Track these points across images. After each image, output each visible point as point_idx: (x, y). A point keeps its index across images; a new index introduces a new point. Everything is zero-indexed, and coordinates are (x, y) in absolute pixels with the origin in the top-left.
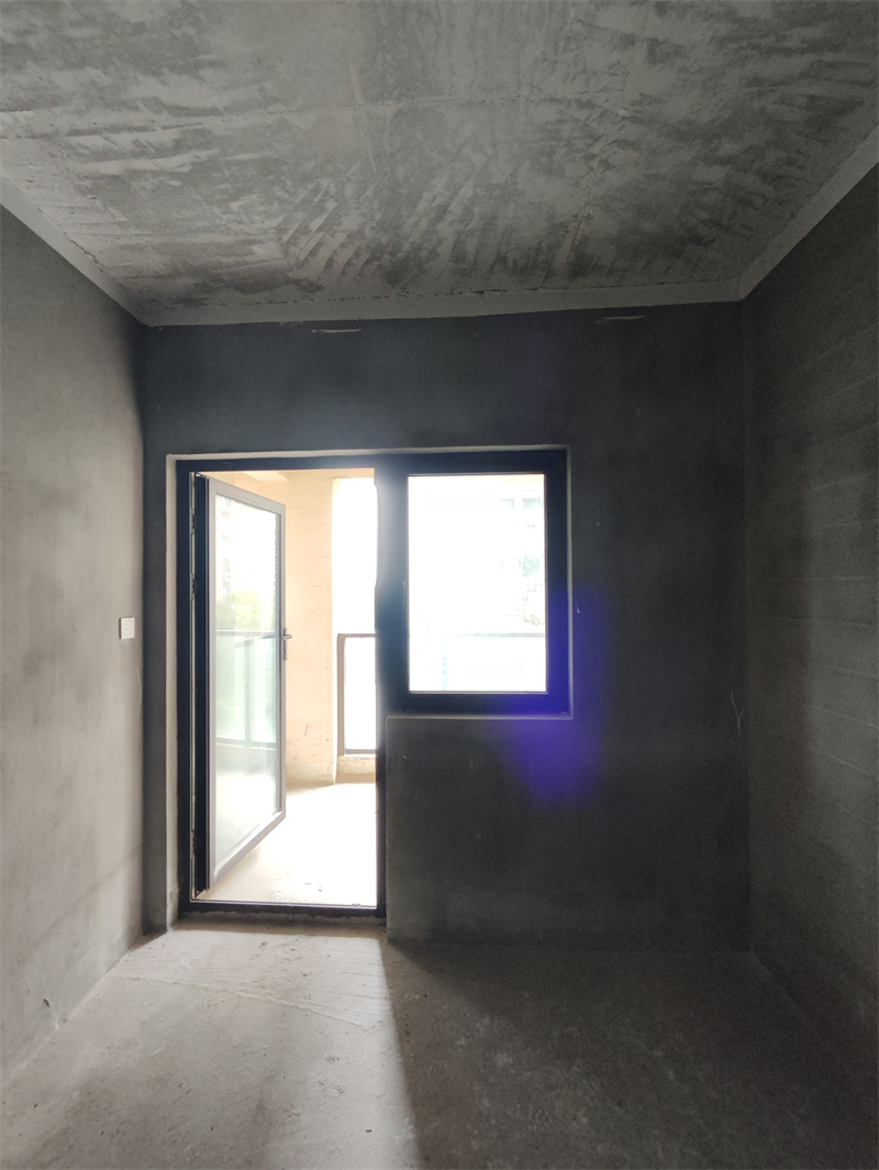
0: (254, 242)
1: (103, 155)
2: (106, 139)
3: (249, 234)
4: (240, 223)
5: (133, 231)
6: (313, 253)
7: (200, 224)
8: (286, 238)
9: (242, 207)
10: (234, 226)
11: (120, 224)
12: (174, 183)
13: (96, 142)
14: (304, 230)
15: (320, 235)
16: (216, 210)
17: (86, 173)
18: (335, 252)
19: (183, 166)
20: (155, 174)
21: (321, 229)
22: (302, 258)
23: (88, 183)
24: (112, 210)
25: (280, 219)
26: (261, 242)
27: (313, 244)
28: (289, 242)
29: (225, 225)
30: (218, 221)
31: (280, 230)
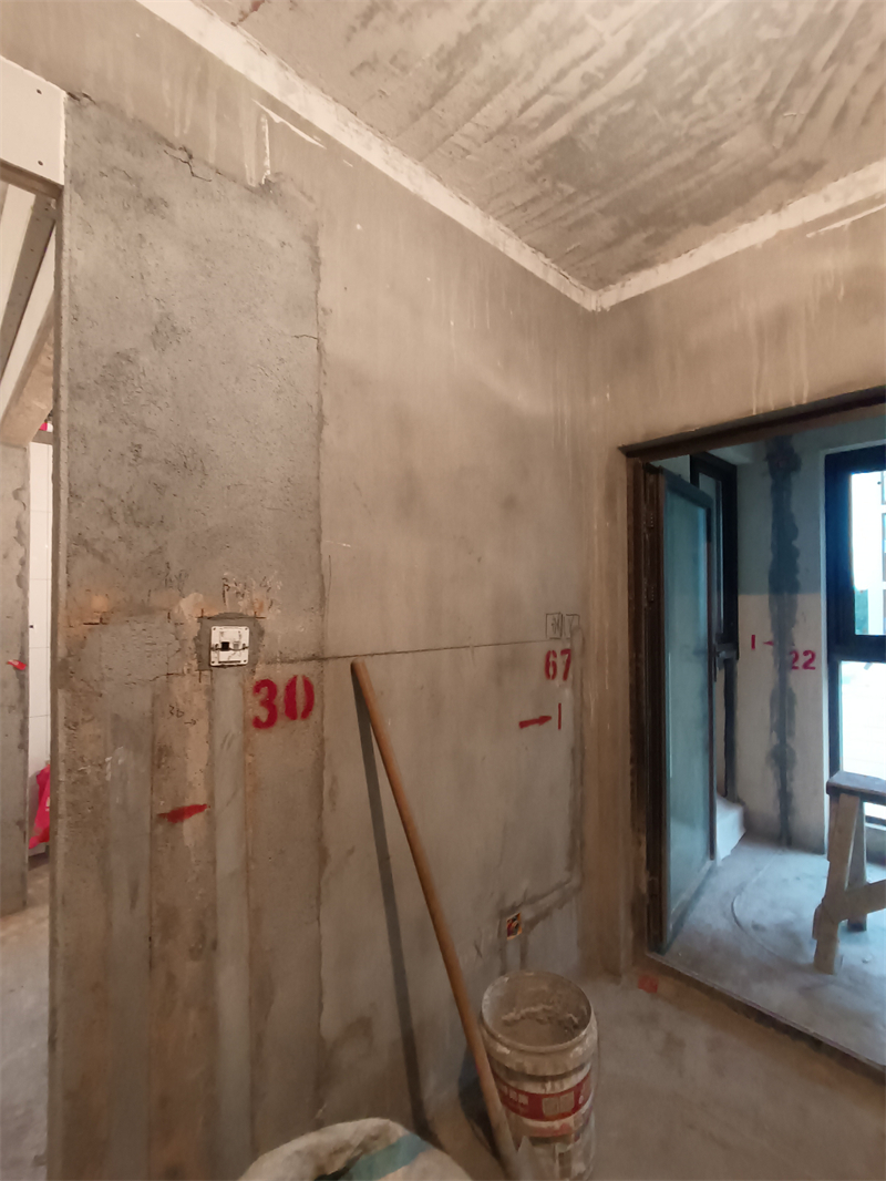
0: (725, 139)
1: (549, 119)
2: (554, 94)
3: (716, 131)
4: (704, 119)
5: (582, 199)
6: (813, 113)
7: (655, 150)
8: (771, 106)
9: (710, 92)
10: (698, 131)
11: (570, 199)
12: (626, 108)
13: (546, 103)
14: (804, 77)
15: (829, 72)
16: (675, 117)
17: (537, 153)
18: (854, 90)
19: (636, 75)
20: (603, 109)
21: (832, 59)
22: (795, 129)
23: (538, 164)
24: (560, 185)
25: (766, 78)
26: (733, 134)
27: (814, 94)
28: (777, 112)
29: (686, 134)
30: (676, 134)
31: (762, 99)
